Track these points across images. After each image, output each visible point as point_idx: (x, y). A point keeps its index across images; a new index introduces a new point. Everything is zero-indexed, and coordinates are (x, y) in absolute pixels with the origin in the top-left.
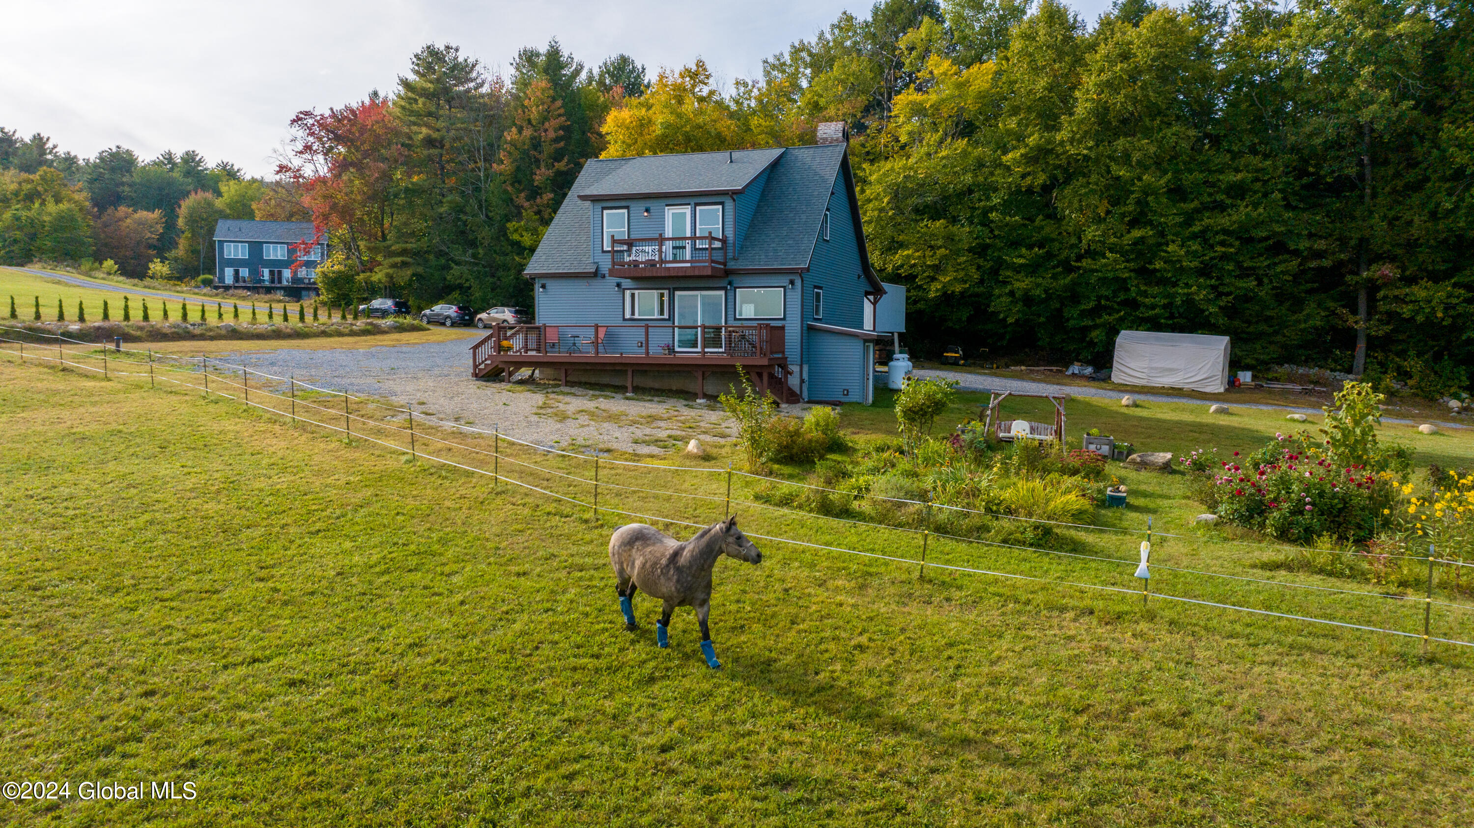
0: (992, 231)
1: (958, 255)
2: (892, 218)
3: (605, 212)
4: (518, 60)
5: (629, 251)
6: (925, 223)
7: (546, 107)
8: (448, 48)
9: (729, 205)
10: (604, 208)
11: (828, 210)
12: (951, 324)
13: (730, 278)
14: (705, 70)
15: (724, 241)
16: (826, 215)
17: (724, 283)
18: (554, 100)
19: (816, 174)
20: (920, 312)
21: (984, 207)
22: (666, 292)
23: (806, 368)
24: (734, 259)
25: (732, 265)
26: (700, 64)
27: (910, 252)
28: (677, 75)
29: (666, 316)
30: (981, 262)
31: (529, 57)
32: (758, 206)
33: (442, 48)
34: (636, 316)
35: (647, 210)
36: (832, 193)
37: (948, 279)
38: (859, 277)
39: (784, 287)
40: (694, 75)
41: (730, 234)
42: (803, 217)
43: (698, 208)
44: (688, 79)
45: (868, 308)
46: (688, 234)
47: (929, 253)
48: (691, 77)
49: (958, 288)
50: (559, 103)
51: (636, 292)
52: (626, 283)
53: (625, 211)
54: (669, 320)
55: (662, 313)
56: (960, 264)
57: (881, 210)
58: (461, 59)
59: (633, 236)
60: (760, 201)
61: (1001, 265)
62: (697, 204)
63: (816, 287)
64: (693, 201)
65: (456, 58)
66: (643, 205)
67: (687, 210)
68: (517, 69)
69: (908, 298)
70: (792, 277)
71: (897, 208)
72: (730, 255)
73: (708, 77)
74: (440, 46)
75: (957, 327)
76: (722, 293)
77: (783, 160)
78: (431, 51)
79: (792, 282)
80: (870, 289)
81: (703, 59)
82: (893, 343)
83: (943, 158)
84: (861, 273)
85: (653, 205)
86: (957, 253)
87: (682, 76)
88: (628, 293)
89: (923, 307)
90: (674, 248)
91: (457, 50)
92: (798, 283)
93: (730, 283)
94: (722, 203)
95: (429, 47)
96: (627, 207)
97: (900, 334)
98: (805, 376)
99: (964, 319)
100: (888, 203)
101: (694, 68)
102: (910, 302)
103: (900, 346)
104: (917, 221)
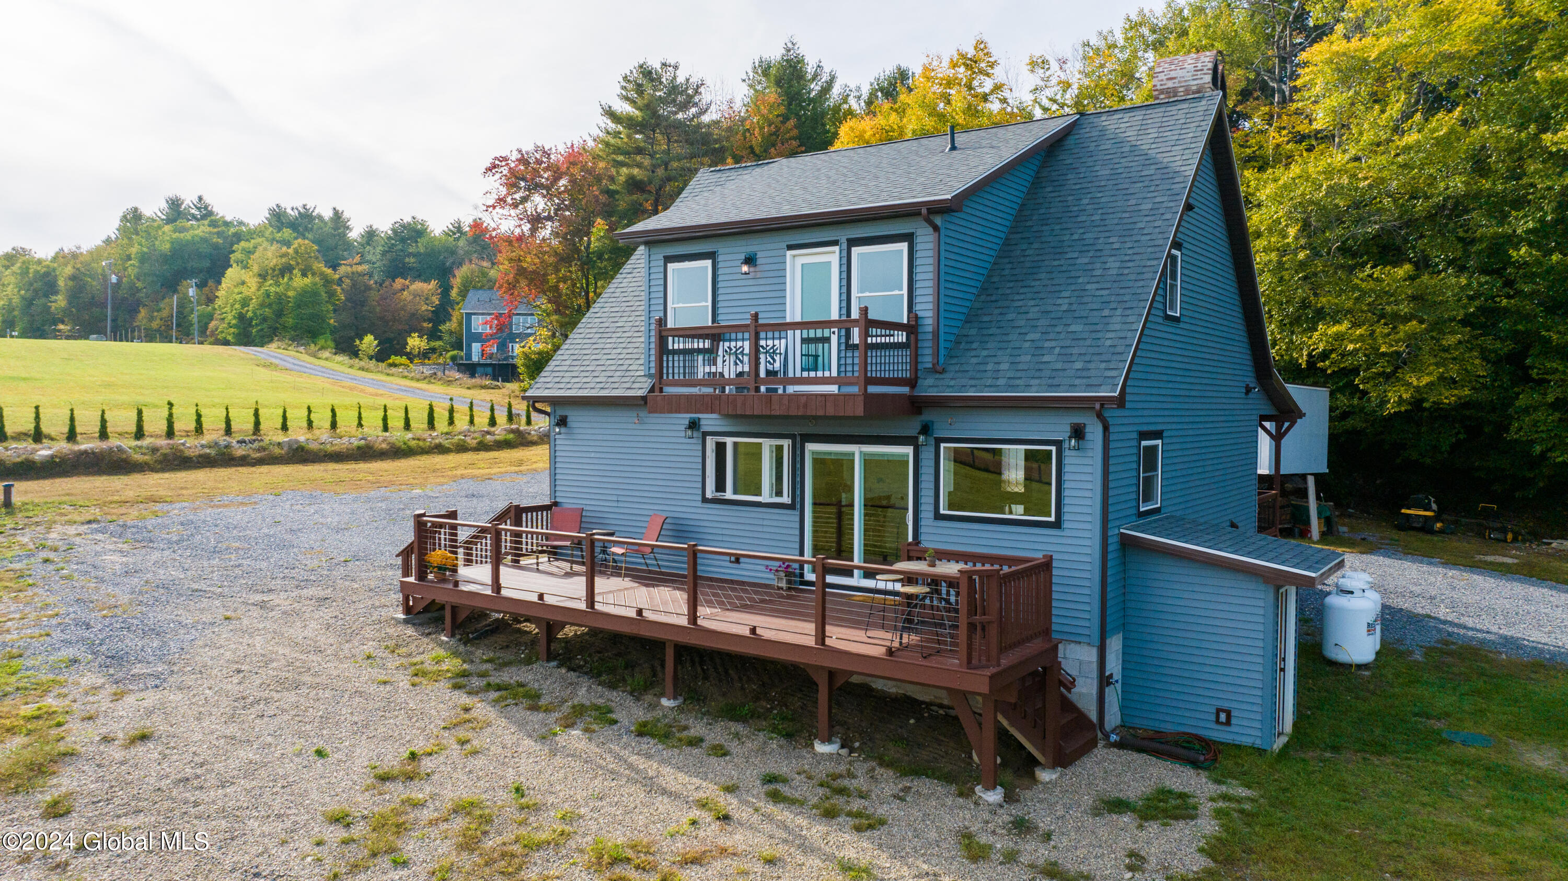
0: (1509, 283)
1: (1441, 332)
2: (1302, 265)
3: (671, 266)
4: (751, 75)
5: (710, 353)
6: (1368, 271)
7: (773, 128)
8: (664, 65)
9: (926, 239)
10: (669, 259)
11: (1177, 245)
12: (1415, 456)
13: (927, 416)
14: (988, 54)
15: (912, 328)
16: (1173, 259)
17: (911, 427)
18: (786, 119)
19: (1148, 161)
20: (1355, 433)
21: (1496, 236)
22: (786, 443)
23: (1115, 645)
24: (936, 370)
25: (929, 388)
26: (980, 45)
27: (1343, 327)
28: (945, 63)
29: (786, 499)
30: (1488, 342)
31: (765, 69)
32: (1007, 242)
33: (657, 66)
34: (729, 495)
35: (750, 260)
36: (1189, 207)
37: (1425, 380)
38: (1248, 390)
39: (1058, 444)
40: (971, 63)
41: (926, 309)
42: (1113, 264)
43: (856, 251)
44: (962, 69)
45: (1265, 444)
46: (835, 316)
47: (1380, 330)
48: (966, 66)
49: (1448, 397)
50: (792, 123)
51: (729, 441)
52: (710, 421)
53: (708, 263)
54: (791, 507)
55: (779, 493)
56: (1446, 350)
57: (1283, 251)
58: (681, 79)
59: (724, 321)
60: (1013, 230)
61: (1528, 347)
62: (853, 242)
63: (1144, 435)
64: (844, 235)
65: (675, 78)
66: (743, 247)
67: (831, 257)
68: (751, 86)
69: (1331, 410)
70: (1078, 419)
71: (1309, 246)
72: (927, 360)
73: (992, 65)
74: (655, 64)
75: (1428, 461)
76: (909, 450)
77: (1071, 141)
78: (647, 72)
79: (1078, 433)
80: (1269, 410)
81: (985, 39)
82: (1304, 494)
83: (1407, 149)
84: (1251, 381)
85: (763, 248)
86: (1438, 327)
87: (954, 65)
88: (711, 442)
89: (1360, 425)
90: (804, 341)
91: (676, 67)
92: (1095, 432)
93: (926, 429)
94: (909, 238)
95: (641, 67)
96: (712, 255)
97: (1317, 476)
98: (1114, 666)
99: (1445, 448)
100: (1296, 238)
101: (971, 52)
102: (1337, 416)
103: (1318, 498)
104: (1351, 269)
